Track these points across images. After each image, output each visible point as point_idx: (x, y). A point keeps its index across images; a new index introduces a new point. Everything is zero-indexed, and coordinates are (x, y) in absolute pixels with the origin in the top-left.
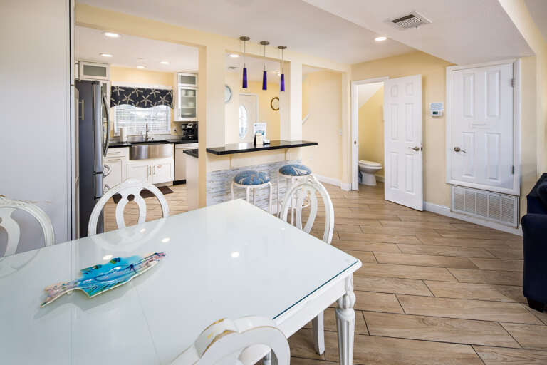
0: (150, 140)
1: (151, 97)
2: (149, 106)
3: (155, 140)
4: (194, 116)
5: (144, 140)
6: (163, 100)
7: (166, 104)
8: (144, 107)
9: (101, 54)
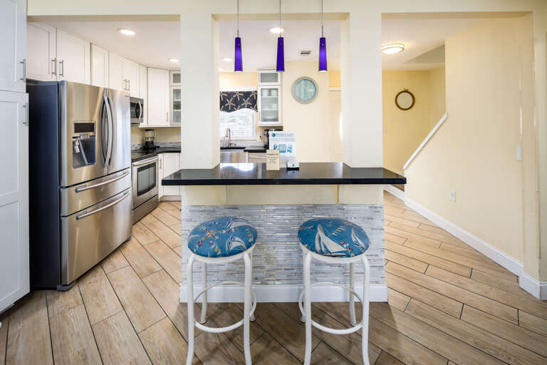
0: (232, 146)
1: (235, 101)
2: (232, 110)
3: (237, 146)
4: (276, 120)
5: (227, 145)
6: (246, 102)
7: (248, 107)
8: (229, 111)
9: (169, 59)
